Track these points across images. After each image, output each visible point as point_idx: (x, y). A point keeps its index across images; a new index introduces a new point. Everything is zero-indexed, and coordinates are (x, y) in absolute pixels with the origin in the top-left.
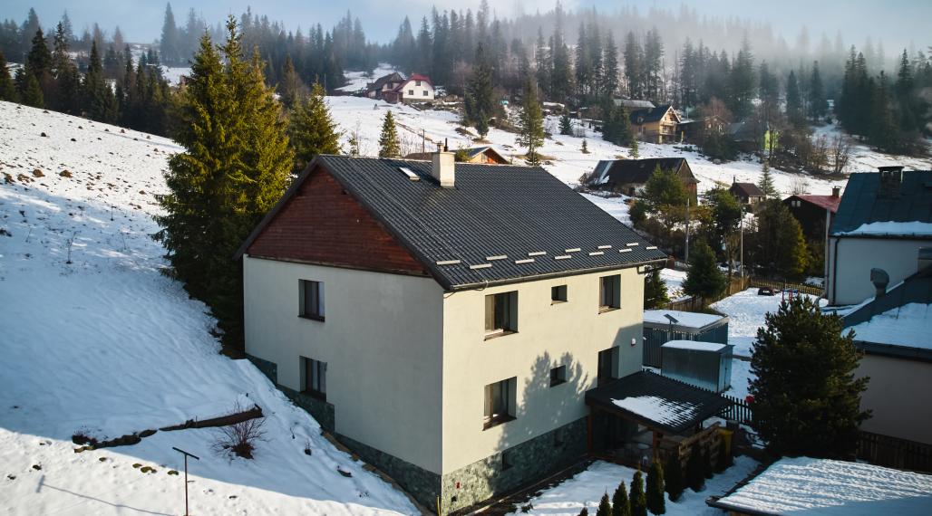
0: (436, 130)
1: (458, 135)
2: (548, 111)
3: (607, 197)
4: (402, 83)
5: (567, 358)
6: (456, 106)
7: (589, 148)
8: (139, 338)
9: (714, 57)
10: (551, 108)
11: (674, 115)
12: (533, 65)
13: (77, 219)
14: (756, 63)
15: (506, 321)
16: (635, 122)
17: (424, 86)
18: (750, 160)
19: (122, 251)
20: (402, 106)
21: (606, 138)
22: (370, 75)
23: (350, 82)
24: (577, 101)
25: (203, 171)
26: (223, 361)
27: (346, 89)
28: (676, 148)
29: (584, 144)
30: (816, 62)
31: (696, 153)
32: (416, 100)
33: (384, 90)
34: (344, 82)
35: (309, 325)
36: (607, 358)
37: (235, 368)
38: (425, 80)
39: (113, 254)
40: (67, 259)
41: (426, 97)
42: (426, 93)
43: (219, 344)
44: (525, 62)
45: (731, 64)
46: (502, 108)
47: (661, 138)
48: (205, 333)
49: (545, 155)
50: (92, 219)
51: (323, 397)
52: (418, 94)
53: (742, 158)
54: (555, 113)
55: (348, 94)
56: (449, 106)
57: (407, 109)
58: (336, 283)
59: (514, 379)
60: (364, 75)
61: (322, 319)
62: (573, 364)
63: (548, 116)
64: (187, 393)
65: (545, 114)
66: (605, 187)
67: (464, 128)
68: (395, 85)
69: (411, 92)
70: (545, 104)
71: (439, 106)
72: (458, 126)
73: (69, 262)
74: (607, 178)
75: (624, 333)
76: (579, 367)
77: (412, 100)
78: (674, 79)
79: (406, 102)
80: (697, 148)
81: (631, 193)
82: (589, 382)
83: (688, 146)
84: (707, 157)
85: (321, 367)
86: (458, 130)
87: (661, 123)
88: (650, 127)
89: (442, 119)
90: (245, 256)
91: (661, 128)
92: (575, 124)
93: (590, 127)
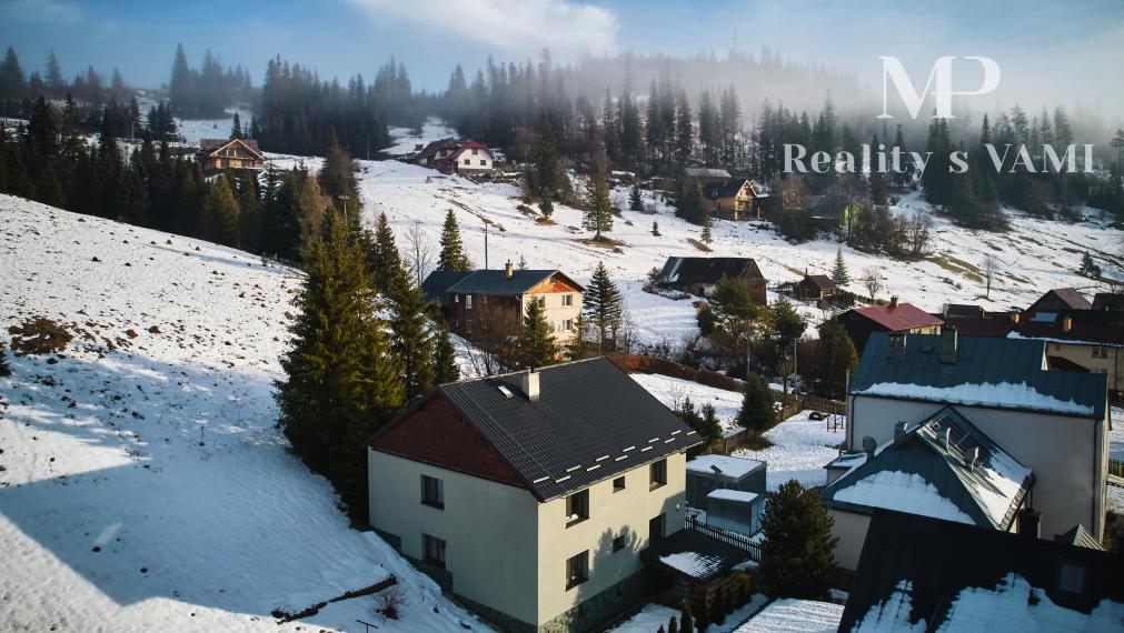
0: (496, 208)
1: (520, 215)
2: (617, 180)
3: (676, 299)
4: (458, 151)
5: (625, 529)
6: (517, 177)
7: (660, 231)
8: (287, 520)
9: (795, 120)
10: (620, 177)
11: (750, 189)
12: (600, 122)
13: (186, 388)
14: (839, 124)
15: (580, 507)
16: (709, 196)
17: (481, 155)
18: (829, 239)
19: (238, 425)
20: (458, 178)
21: (678, 214)
22: (418, 133)
23: (396, 141)
24: (648, 168)
25: (323, 367)
26: (353, 534)
27: (393, 151)
28: (753, 225)
29: (655, 226)
30: (899, 126)
31: (774, 232)
32: (473, 171)
33: (436, 158)
34: (389, 142)
35: (430, 510)
36: (656, 525)
37: (365, 540)
38: (482, 149)
39: (233, 429)
40: (200, 440)
41: (483, 167)
42: (483, 163)
43: (347, 519)
44: (591, 120)
45: (812, 128)
46: (568, 180)
47: (736, 214)
48: (334, 508)
49: (614, 239)
50: (198, 387)
51: (443, 565)
52: (475, 163)
53: (820, 236)
54: (624, 182)
55: (395, 157)
56: (509, 177)
57: (463, 182)
58: (454, 484)
59: (586, 553)
60: (411, 133)
61: (441, 506)
62: (630, 533)
63: (617, 187)
64: (337, 568)
65: (613, 185)
66: (674, 286)
67: (526, 205)
68: (449, 152)
69: (467, 162)
70: (614, 172)
71: (498, 177)
72: (520, 203)
73: (202, 444)
74: (677, 276)
75: (669, 502)
76: (634, 534)
77: (468, 171)
78: (754, 139)
79: (463, 173)
80: (773, 227)
81: (701, 293)
82: (642, 544)
83: (765, 223)
84: (784, 237)
85: (442, 544)
86: (520, 208)
87: (737, 198)
88: (725, 202)
89: (501, 195)
90: (370, 448)
91: (737, 203)
92: (646, 197)
93: (662, 200)
